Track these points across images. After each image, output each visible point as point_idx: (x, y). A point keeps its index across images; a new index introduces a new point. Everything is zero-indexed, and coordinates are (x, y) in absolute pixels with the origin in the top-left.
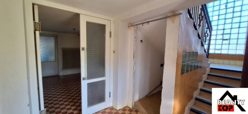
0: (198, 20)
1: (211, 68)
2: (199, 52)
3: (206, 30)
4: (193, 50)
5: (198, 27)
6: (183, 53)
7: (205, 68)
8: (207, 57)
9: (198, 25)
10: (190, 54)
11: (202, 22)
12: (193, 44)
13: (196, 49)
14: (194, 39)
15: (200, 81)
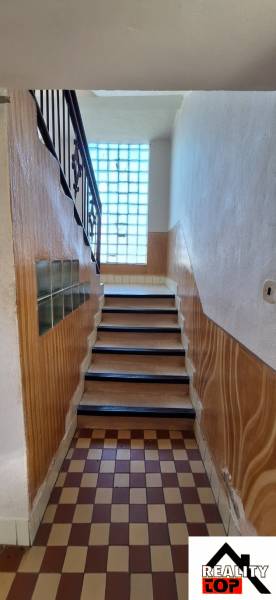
0: (72, 171)
1: (106, 296)
2: (81, 262)
3: (90, 205)
4: (68, 254)
5: (72, 191)
6: (37, 263)
7: (96, 297)
8: (98, 272)
9: (72, 186)
10: (60, 266)
11: (80, 179)
12: (66, 238)
13: (74, 252)
14: (66, 222)
15: (89, 329)
